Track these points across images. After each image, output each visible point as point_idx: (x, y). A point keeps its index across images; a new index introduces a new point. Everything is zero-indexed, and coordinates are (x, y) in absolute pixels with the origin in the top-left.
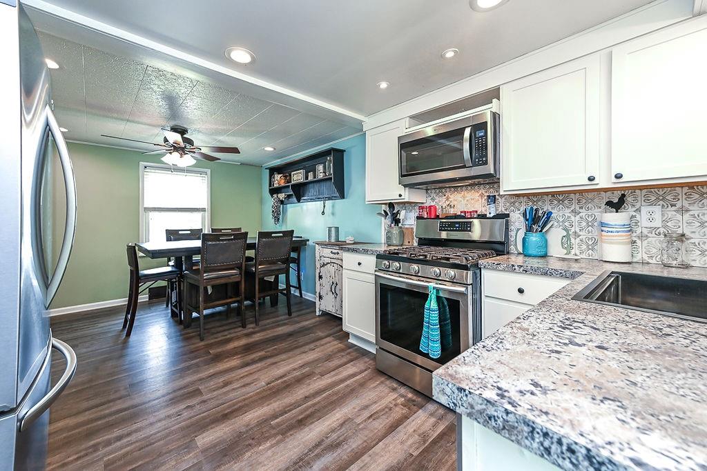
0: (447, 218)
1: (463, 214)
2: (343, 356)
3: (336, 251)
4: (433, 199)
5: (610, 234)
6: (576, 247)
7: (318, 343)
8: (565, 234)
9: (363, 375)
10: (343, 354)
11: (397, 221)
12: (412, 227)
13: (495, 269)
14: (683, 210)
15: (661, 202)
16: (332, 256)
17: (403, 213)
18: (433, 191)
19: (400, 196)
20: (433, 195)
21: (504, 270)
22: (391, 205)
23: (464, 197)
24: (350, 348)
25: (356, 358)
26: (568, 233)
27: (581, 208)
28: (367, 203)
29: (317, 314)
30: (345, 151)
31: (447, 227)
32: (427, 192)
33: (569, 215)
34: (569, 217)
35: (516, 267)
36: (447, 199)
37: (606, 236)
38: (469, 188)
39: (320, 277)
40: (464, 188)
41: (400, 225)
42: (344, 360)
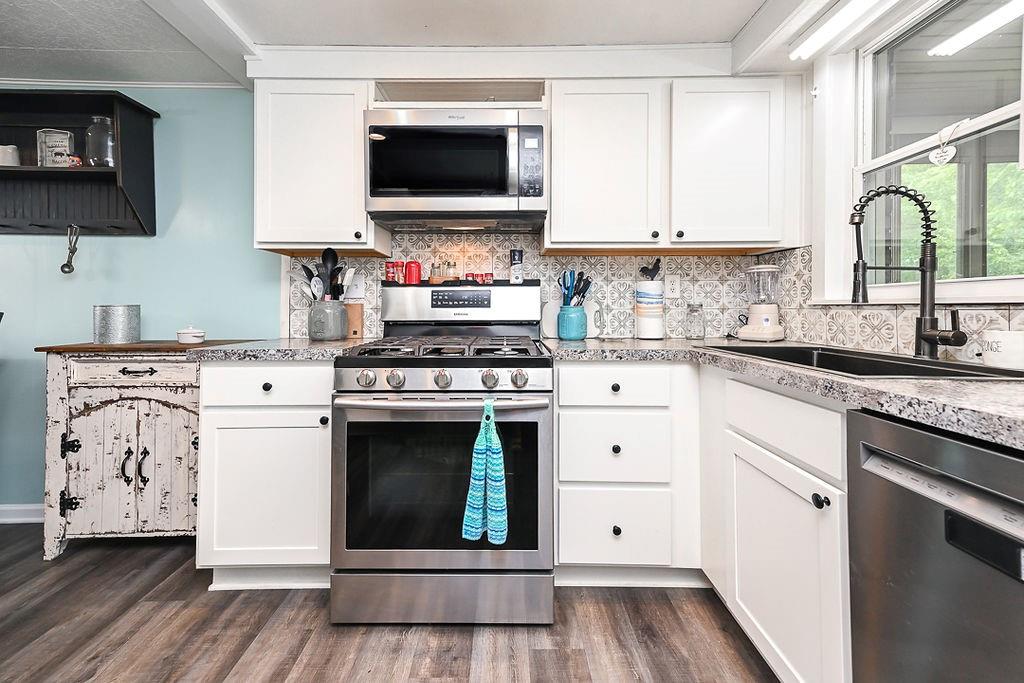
0: (446, 284)
1: (470, 279)
2: (215, 640)
3: (146, 367)
4: (406, 252)
5: (650, 305)
6: (608, 324)
7: (98, 645)
8: (598, 308)
9: (304, 658)
10: (211, 633)
11: (336, 291)
12: (360, 302)
13: (579, 361)
14: (694, 280)
15: (679, 271)
16: (126, 380)
17: (350, 273)
18: (406, 237)
19: (358, 235)
20: (406, 244)
21: (590, 361)
22: (330, 255)
23: (463, 251)
24: (223, 608)
25: (259, 626)
26: (601, 306)
27: (613, 275)
28: (256, 246)
29: (49, 556)
30: (158, 116)
31: (446, 300)
32: (393, 239)
33: (602, 283)
34: (602, 287)
35: (607, 354)
36: (434, 252)
37: (645, 308)
38: (472, 237)
39: (69, 446)
40: (464, 237)
41: (341, 298)
42: (226, 647)
